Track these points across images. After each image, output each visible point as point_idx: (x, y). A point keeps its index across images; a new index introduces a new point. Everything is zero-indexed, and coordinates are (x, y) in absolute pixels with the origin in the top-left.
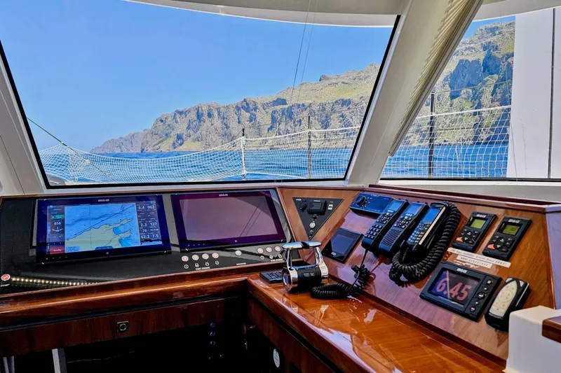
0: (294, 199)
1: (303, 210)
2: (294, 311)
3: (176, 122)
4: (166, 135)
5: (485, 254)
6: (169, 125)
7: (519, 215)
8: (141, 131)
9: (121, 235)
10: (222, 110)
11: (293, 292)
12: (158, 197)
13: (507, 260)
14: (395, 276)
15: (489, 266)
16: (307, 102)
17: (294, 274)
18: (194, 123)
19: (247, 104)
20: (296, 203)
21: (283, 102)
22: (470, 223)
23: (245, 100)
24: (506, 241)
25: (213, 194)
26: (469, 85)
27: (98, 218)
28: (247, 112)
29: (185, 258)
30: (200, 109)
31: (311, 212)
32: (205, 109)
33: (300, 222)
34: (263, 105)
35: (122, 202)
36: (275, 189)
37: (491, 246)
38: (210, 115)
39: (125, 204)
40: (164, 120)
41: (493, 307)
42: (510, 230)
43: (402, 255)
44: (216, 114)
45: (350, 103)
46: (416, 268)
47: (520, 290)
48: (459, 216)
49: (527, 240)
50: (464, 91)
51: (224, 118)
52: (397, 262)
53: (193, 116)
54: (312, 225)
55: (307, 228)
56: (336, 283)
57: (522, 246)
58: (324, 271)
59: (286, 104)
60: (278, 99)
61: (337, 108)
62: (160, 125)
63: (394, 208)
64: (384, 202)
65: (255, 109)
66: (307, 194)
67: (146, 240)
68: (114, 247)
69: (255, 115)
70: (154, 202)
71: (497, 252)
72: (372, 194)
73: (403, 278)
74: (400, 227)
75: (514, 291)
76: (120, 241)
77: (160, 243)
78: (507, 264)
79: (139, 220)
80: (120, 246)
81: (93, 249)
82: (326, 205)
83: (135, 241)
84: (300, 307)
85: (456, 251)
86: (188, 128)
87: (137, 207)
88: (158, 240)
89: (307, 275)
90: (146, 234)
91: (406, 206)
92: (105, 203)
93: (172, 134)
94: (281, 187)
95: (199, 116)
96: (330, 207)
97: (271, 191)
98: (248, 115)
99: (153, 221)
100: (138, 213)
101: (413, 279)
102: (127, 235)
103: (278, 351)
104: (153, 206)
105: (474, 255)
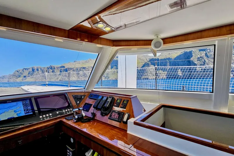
0: (72, 95)
1: (75, 98)
2: (77, 127)
3: (24, 72)
4: (19, 76)
5: (121, 108)
6: (20, 73)
7: (126, 99)
8: (8, 75)
9: (17, 113)
10: (42, 68)
11: (76, 122)
12: (30, 99)
13: (125, 109)
14: (102, 114)
15: (122, 110)
16: (72, 67)
17: (76, 117)
18: (31, 72)
19: (51, 67)
20: (73, 96)
21: (64, 67)
22: (117, 101)
23: (51, 66)
24: (125, 104)
25: (48, 96)
26: (115, 66)
27: (7, 108)
28: (52, 69)
29: (41, 117)
30: (34, 68)
31: (78, 99)
32: (36, 68)
33: (75, 102)
34: (57, 68)
35: (16, 101)
36: (66, 93)
37: (122, 106)
38: (37, 70)
39: (17, 102)
40: (18, 71)
41: (124, 119)
42: (125, 102)
43: (103, 109)
44: (40, 69)
45: (85, 68)
46: (107, 112)
47: (128, 115)
48: (115, 99)
49: (128, 104)
50: (114, 67)
51: (43, 71)
52: (102, 111)
53: (31, 70)
54: (78, 102)
55: (77, 103)
56: (88, 118)
57: (127, 105)
58: (84, 115)
59: (65, 67)
60: (62, 66)
61: (81, 69)
62: (17, 73)
63: (100, 98)
64: (97, 96)
65: (54, 69)
66: (76, 94)
67: (27, 113)
68: (15, 117)
69: (54, 70)
70: (29, 100)
71: (116, 106)
72: (94, 94)
73: (104, 115)
74: (102, 102)
75: (127, 115)
76: (17, 115)
77: (32, 113)
78: (125, 110)
79: (23, 107)
80: (17, 116)
81: (7, 119)
82: (82, 97)
83: (23, 114)
84: (78, 125)
85: (115, 107)
86: (29, 74)
87: (23, 103)
88: (31, 112)
89: (80, 117)
90: (27, 111)
91: (103, 97)
92: (10, 102)
93: (22, 76)
94: (68, 92)
95: (33, 70)
96: (83, 97)
97: (66, 94)
98: (52, 70)
99: (29, 107)
100: (23, 105)
101: (106, 115)
102: (20, 112)
103: (72, 138)
104: (28, 102)
105: (119, 108)
